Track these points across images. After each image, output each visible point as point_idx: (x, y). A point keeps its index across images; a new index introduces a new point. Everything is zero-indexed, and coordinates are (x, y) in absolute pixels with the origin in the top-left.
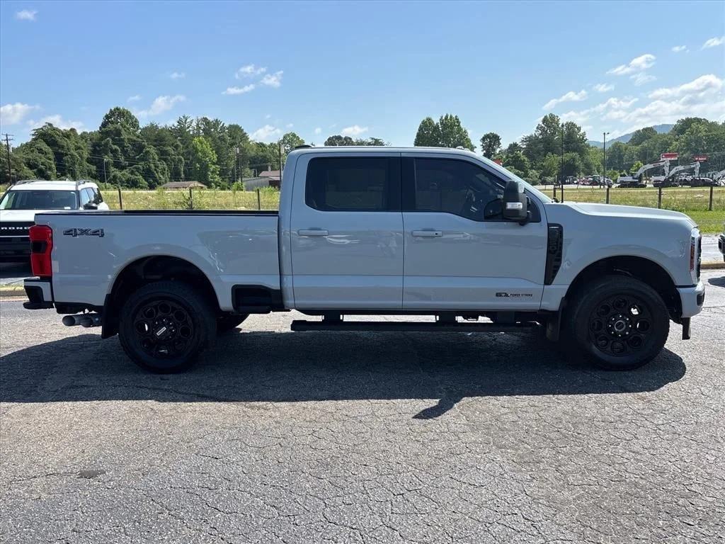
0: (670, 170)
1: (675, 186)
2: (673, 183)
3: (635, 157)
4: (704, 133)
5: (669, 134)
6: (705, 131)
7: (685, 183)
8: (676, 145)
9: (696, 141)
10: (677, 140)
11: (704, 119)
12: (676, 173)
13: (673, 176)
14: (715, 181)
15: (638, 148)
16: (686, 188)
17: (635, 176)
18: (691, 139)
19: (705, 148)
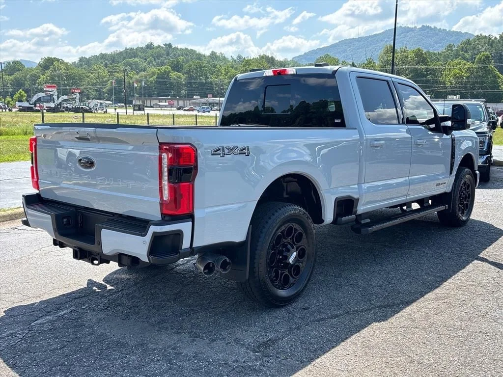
0: (58, 99)
1: (63, 111)
2: (61, 110)
3: (9, 85)
4: (64, 71)
5: (36, 69)
6: (64, 69)
7: (68, 109)
8: (44, 79)
9: (59, 77)
10: (43, 75)
11: (61, 60)
12: (63, 101)
13: (60, 104)
14: (90, 109)
15: (12, 77)
16: (72, 114)
17: (31, 102)
18: (54, 75)
19: (66, 82)
